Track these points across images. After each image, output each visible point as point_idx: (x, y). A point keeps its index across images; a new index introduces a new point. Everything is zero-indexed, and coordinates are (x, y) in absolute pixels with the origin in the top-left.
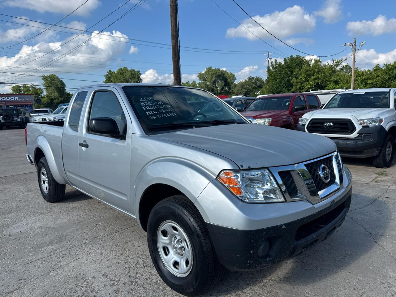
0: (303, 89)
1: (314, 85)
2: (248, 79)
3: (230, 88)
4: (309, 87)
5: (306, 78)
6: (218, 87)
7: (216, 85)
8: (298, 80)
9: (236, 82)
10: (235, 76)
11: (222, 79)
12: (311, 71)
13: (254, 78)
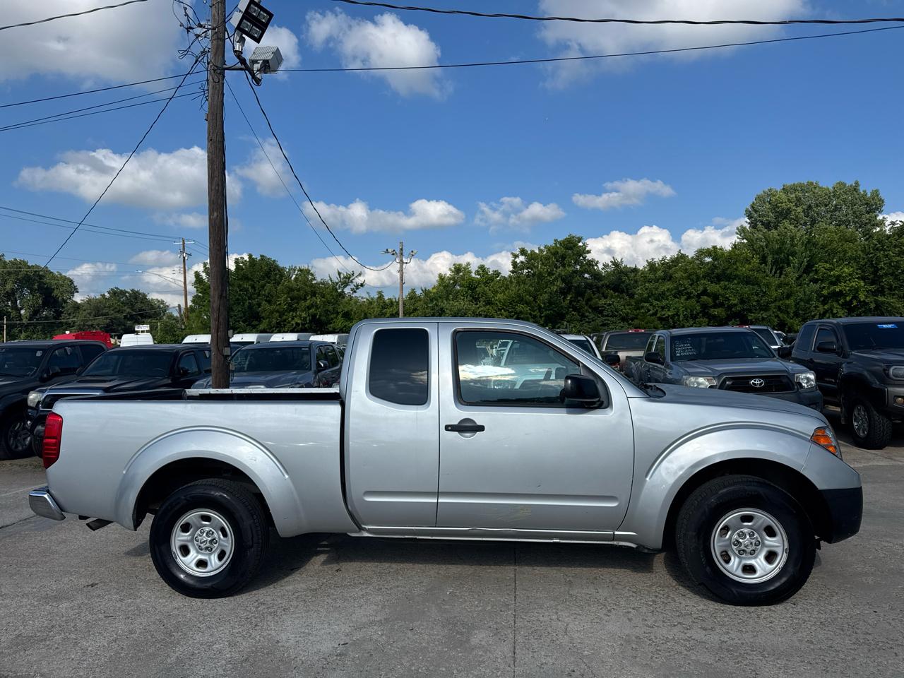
0: (285, 325)
1: (308, 319)
2: (109, 293)
3: (58, 314)
4: (299, 321)
5: (290, 305)
6: (22, 309)
7: (14, 302)
8: (273, 307)
9: (78, 298)
10: (75, 284)
11: (36, 287)
12: (298, 290)
13: (128, 292)
